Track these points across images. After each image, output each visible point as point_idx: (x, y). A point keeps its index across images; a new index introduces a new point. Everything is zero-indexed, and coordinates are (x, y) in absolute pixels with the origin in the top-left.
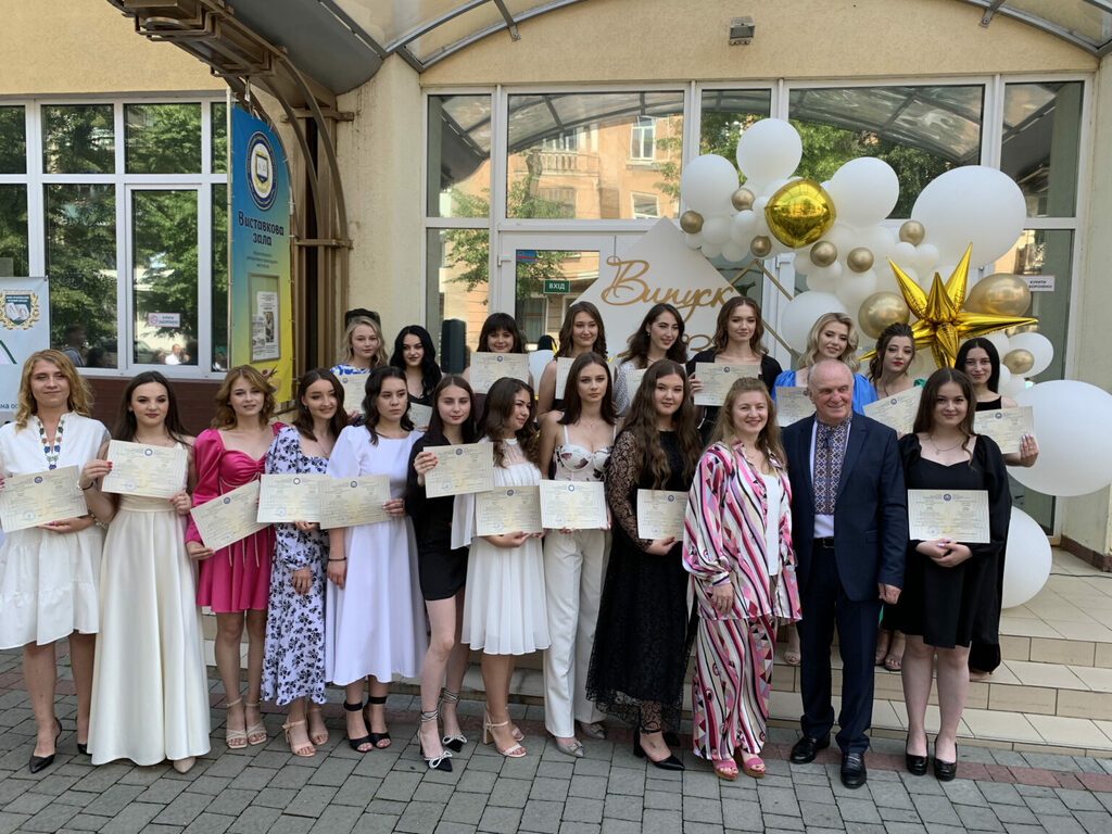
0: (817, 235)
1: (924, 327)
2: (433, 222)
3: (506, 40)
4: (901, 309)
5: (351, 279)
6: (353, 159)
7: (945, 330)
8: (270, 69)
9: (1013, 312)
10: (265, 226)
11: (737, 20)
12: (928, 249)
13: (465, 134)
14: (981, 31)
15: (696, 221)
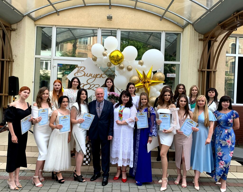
0: (120, 62)
1: (142, 83)
3: (56, 15)
5: (13, 69)
6: (15, 40)
7: (146, 83)
9: (161, 80)
11: (108, 15)
12: (144, 66)
14: (160, 21)
15: (95, 58)
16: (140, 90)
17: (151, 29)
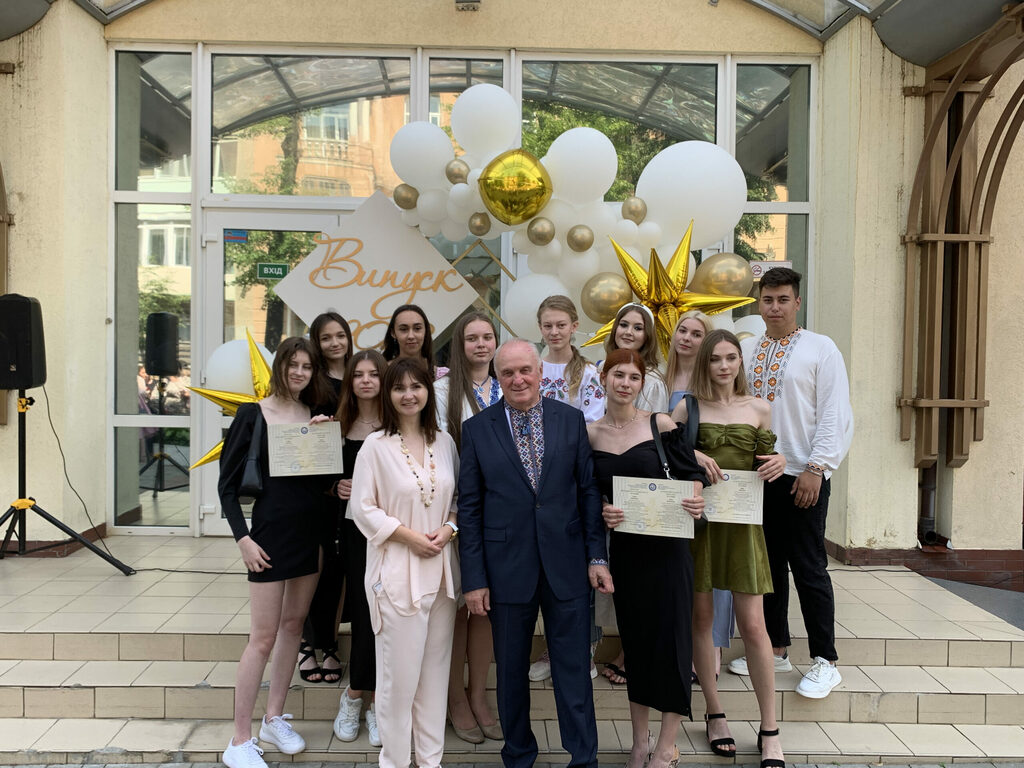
0: (534, 210)
4: (623, 291)
5: (11, 261)
6: (14, 118)
7: (666, 310)
9: (737, 292)
12: (650, 226)
14: (711, 9)
15: (410, 195)
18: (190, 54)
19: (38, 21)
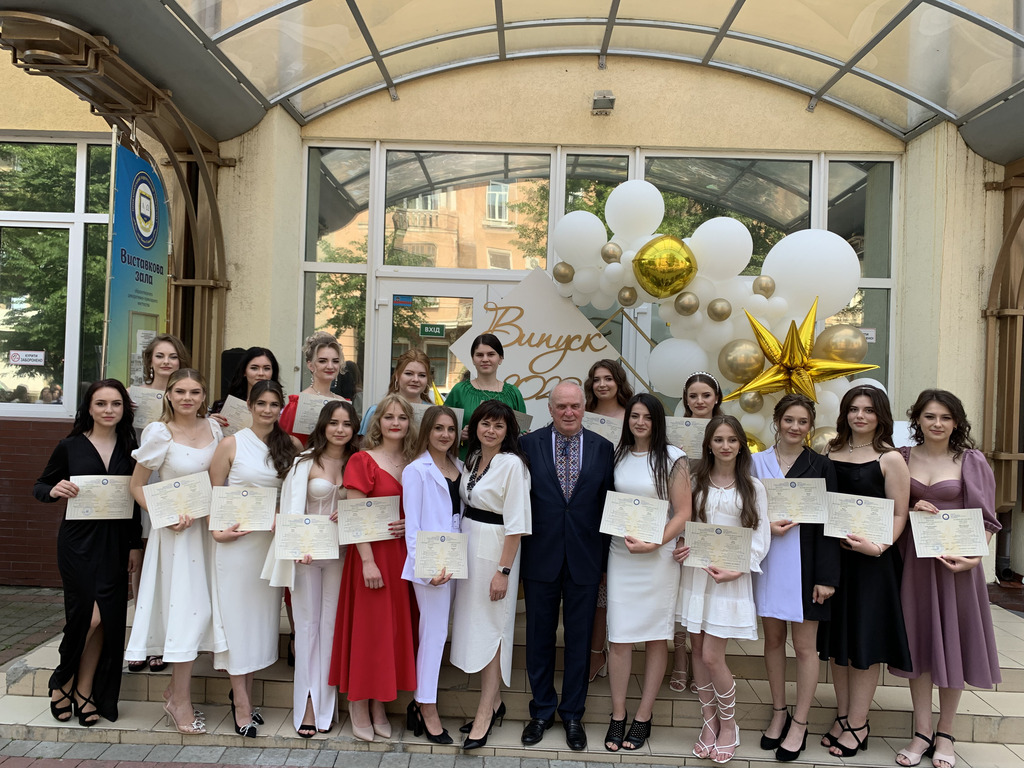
0: (681, 286)
1: (779, 372)
2: (310, 266)
3: (385, 100)
4: (757, 355)
5: (228, 319)
6: (233, 203)
7: (799, 374)
8: (153, 110)
9: (853, 359)
10: (147, 265)
11: (599, 93)
12: (778, 301)
13: (341, 186)
14: (808, 115)
15: (567, 272)
16: (765, 397)
17: (772, 147)
18: (369, 149)
19: (257, 124)
